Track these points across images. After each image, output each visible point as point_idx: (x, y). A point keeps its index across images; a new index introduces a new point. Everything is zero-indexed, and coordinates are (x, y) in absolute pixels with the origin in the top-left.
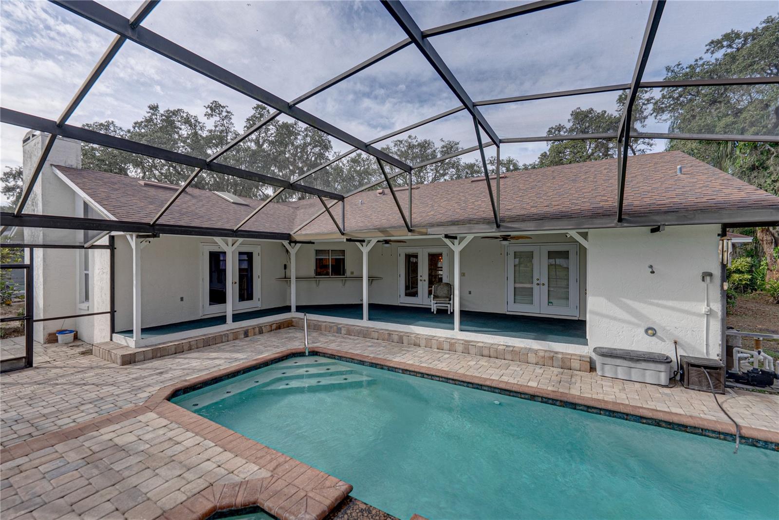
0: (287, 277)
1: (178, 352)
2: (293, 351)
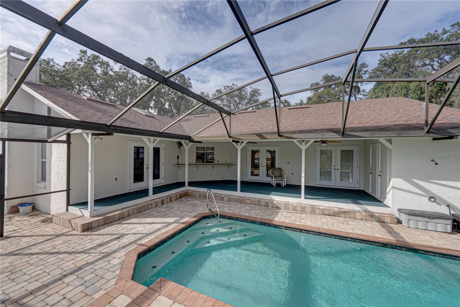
0: (179, 164)
1: (121, 218)
2: (204, 215)
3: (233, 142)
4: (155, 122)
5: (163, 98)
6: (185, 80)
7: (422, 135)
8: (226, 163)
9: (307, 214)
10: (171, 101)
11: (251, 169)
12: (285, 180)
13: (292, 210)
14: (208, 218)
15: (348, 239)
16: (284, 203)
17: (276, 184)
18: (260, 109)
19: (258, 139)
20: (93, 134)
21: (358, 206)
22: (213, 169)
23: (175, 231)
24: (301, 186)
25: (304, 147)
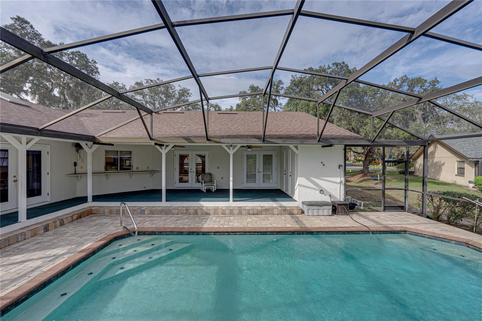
0: (76, 173)
2: (115, 235)
3: (155, 146)
6: (87, 61)
7: (316, 143)
8: (148, 170)
10: (64, 87)
12: (215, 184)
13: (221, 214)
14: (121, 239)
15: (268, 233)
16: (213, 208)
17: (206, 189)
21: (275, 203)
22: (130, 177)
24: (229, 189)
25: (231, 152)
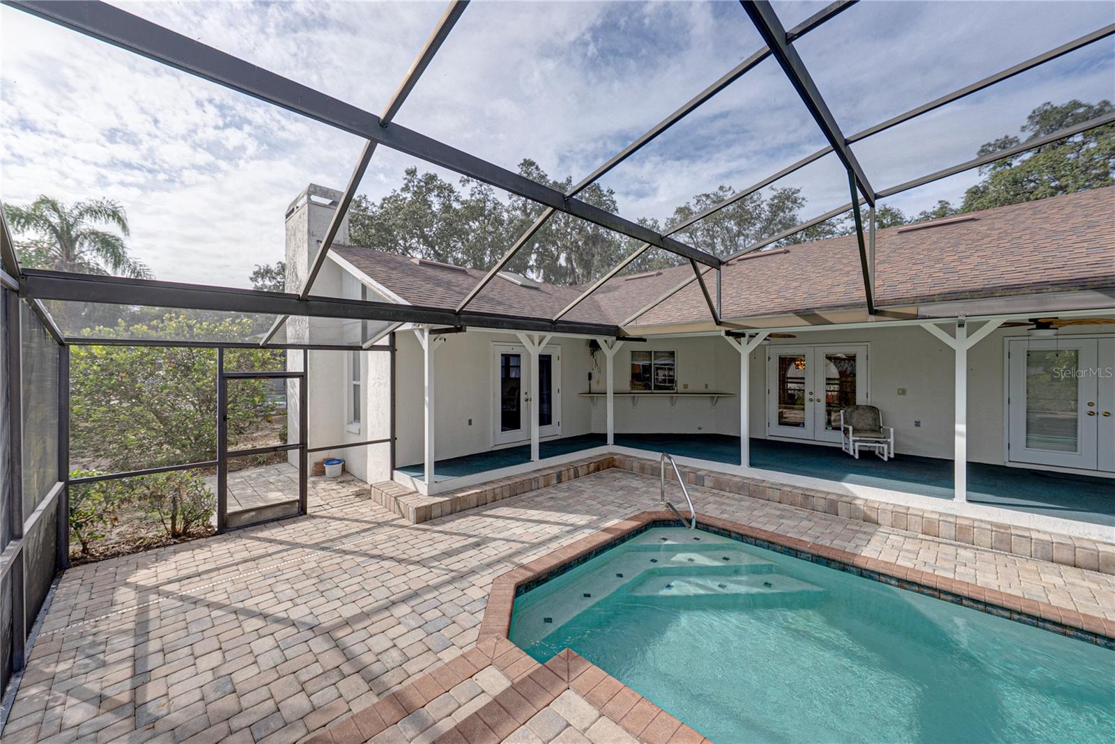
1: (481, 504)
3: (726, 337)
4: (540, 298)
5: (554, 243)
6: (602, 195)
8: (706, 391)
9: (978, 549)
10: (571, 249)
11: (779, 408)
12: (891, 440)
13: (920, 530)
14: (664, 526)
16: (890, 507)
17: (860, 451)
18: (799, 242)
19: (802, 326)
20: (432, 332)
22: (673, 404)
23: (589, 546)
25: (961, 345)
